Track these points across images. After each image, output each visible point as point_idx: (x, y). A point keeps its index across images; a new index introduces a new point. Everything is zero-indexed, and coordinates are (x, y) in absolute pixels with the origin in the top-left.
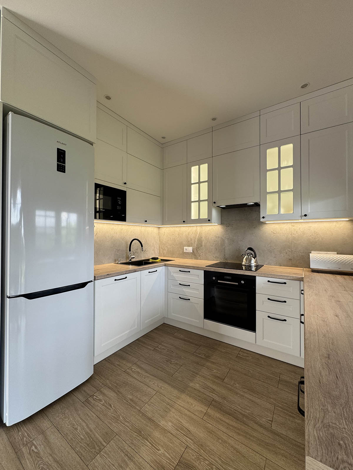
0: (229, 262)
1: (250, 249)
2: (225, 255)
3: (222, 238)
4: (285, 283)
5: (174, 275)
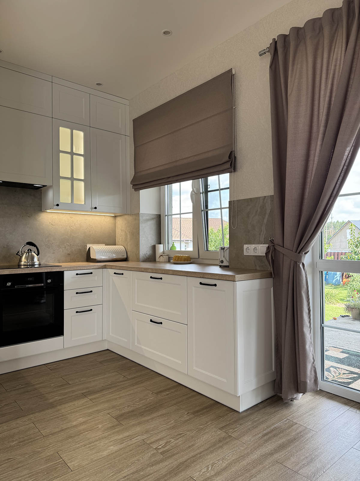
1: (30, 244)
4: (91, 273)
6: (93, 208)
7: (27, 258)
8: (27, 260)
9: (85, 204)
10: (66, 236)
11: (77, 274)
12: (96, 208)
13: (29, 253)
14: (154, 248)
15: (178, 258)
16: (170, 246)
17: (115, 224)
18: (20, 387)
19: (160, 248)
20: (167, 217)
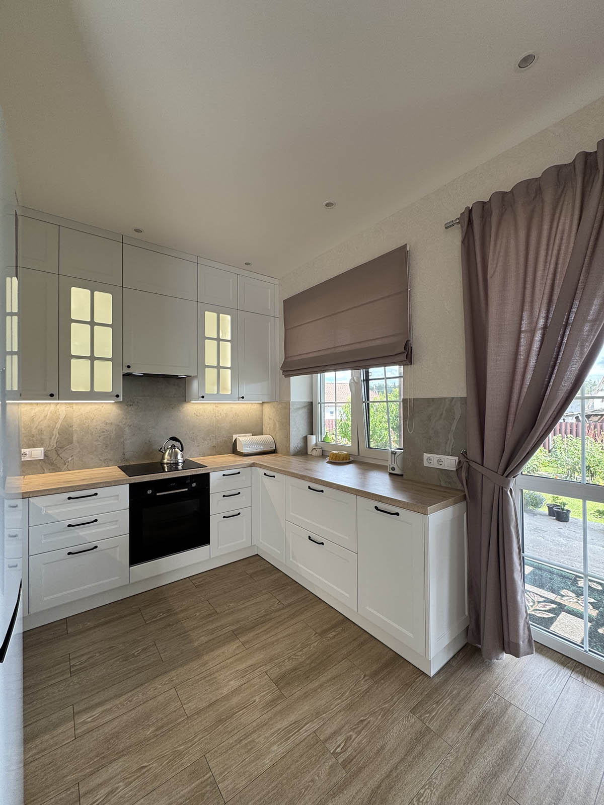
0: (132, 464)
1: (174, 439)
2: (124, 454)
3: (118, 425)
4: (239, 473)
5: (50, 512)
6: (240, 398)
7: (170, 455)
8: (171, 457)
9: (232, 393)
10: (211, 427)
11: (224, 475)
12: (243, 398)
13: (172, 449)
14: (305, 439)
15: (336, 456)
16: (323, 436)
17: (262, 411)
19: (313, 440)
20: (319, 405)
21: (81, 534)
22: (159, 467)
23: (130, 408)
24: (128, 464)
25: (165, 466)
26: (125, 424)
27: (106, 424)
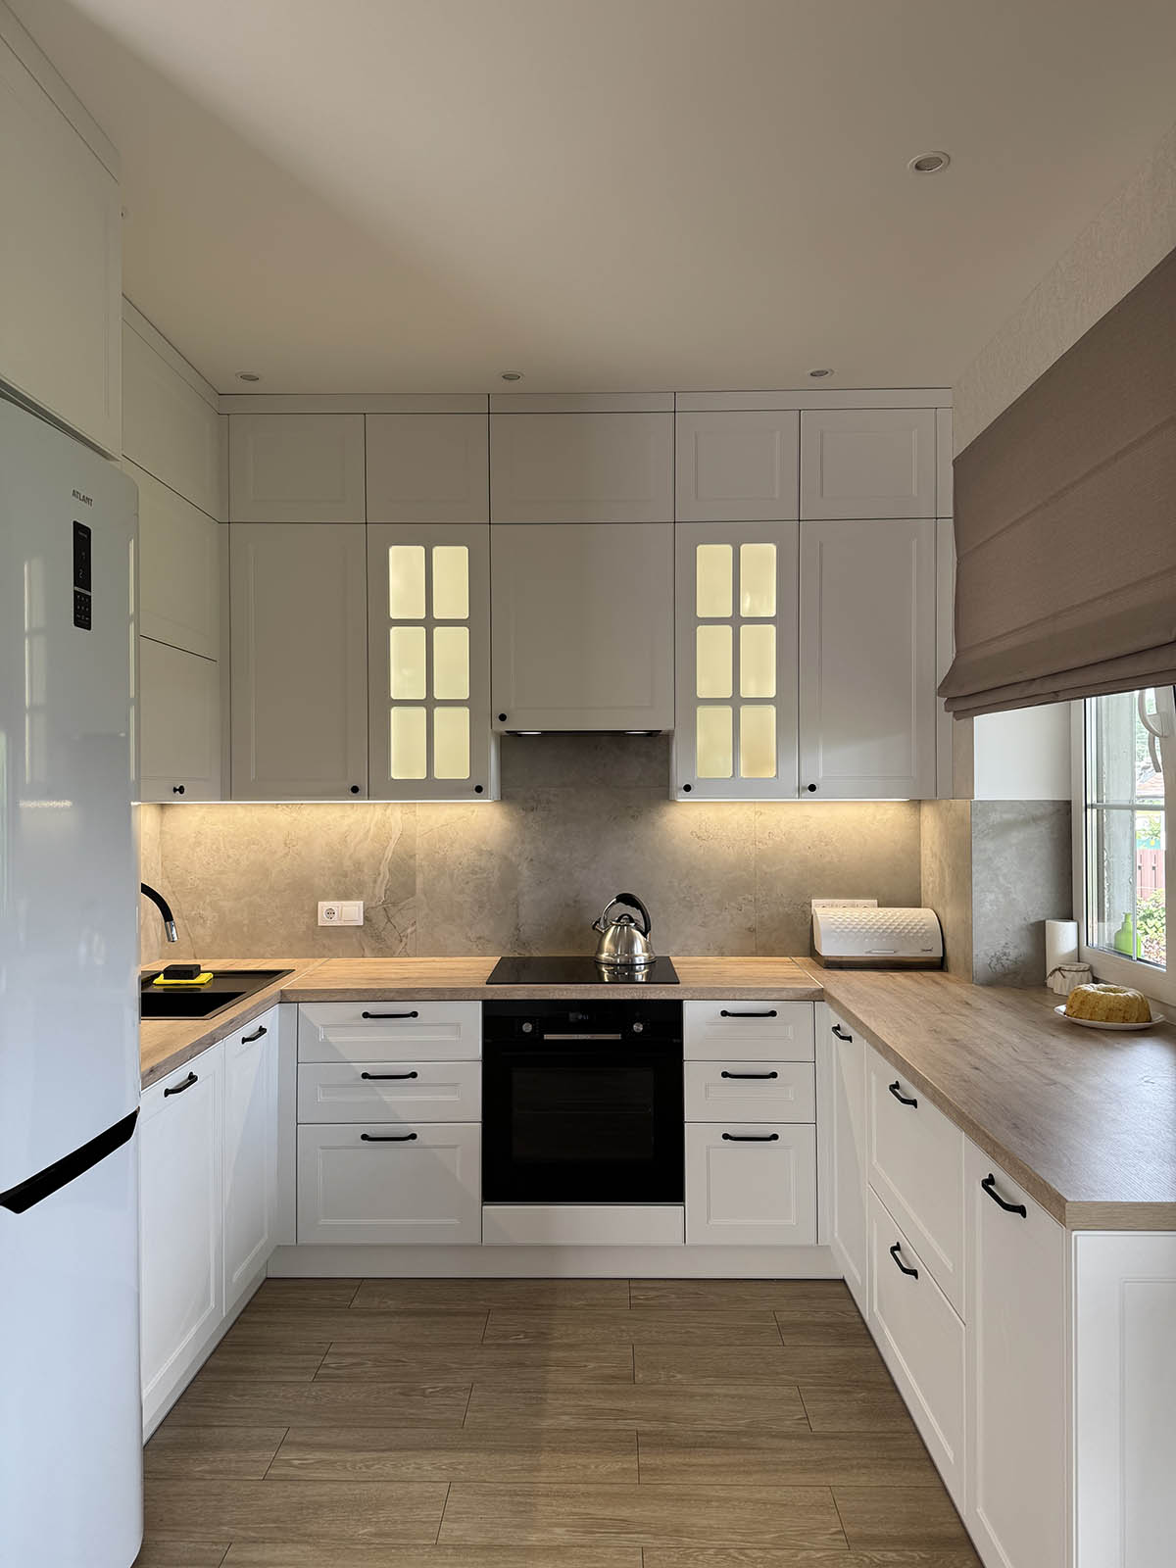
0: (535, 955)
1: (626, 899)
2: (518, 927)
3: (506, 858)
4: (773, 1014)
5: (331, 1039)
6: (804, 788)
7: (615, 941)
8: (616, 947)
9: (777, 776)
10: (744, 873)
11: (724, 1014)
12: (812, 788)
13: (622, 927)
14: (1038, 933)
17: (918, 828)
18: (518, 1342)
19: (1064, 937)
20: (1092, 814)
21: (386, 1098)
22: (586, 969)
23: (531, 816)
24: (527, 955)
25: (604, 969)
26: (520, 855)
27: (480, 853)
